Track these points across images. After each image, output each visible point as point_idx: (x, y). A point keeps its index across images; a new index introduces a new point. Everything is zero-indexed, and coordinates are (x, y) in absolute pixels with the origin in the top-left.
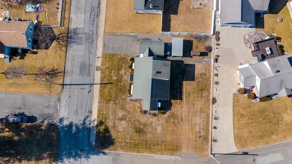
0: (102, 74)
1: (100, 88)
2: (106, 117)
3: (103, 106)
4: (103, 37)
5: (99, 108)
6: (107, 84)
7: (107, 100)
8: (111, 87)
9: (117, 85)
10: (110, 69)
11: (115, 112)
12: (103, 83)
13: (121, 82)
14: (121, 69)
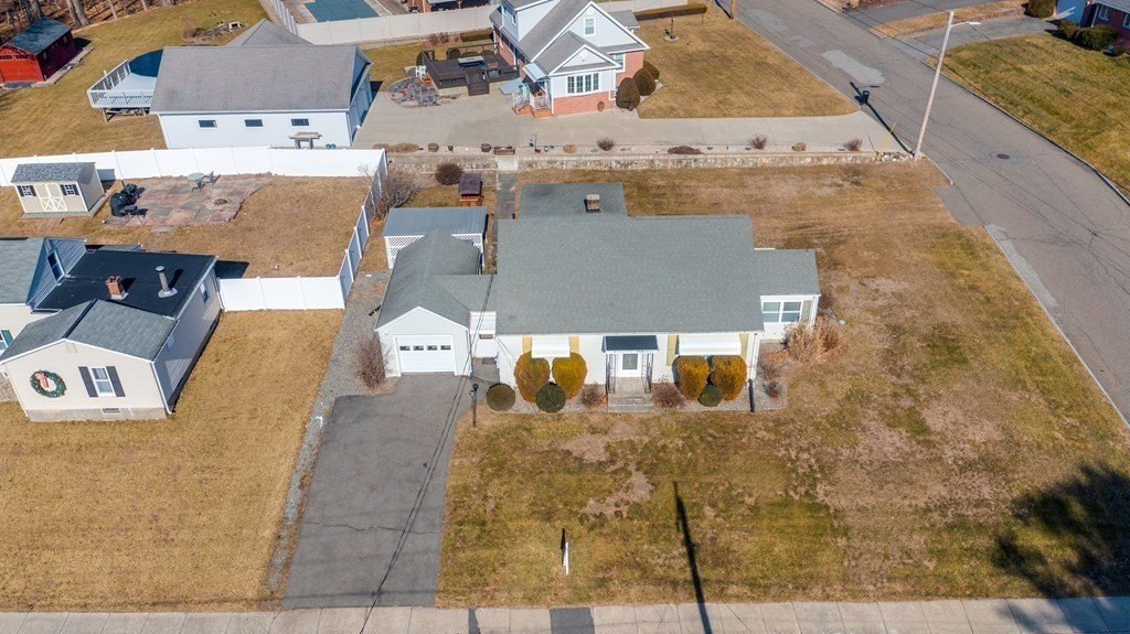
0: (615, 586)
1: (739, 598)
2: (950, 527)
3: (875, 555)
4: (291, 614)
5: (899, 587)
6: (696, 538)
7: (819, 532)
8: (709, 512)
9: (688, 468)
10: (577, 528)
11: (885, 472)
12: (688, 575)
13: (664, 447)
14: (569, 453)
